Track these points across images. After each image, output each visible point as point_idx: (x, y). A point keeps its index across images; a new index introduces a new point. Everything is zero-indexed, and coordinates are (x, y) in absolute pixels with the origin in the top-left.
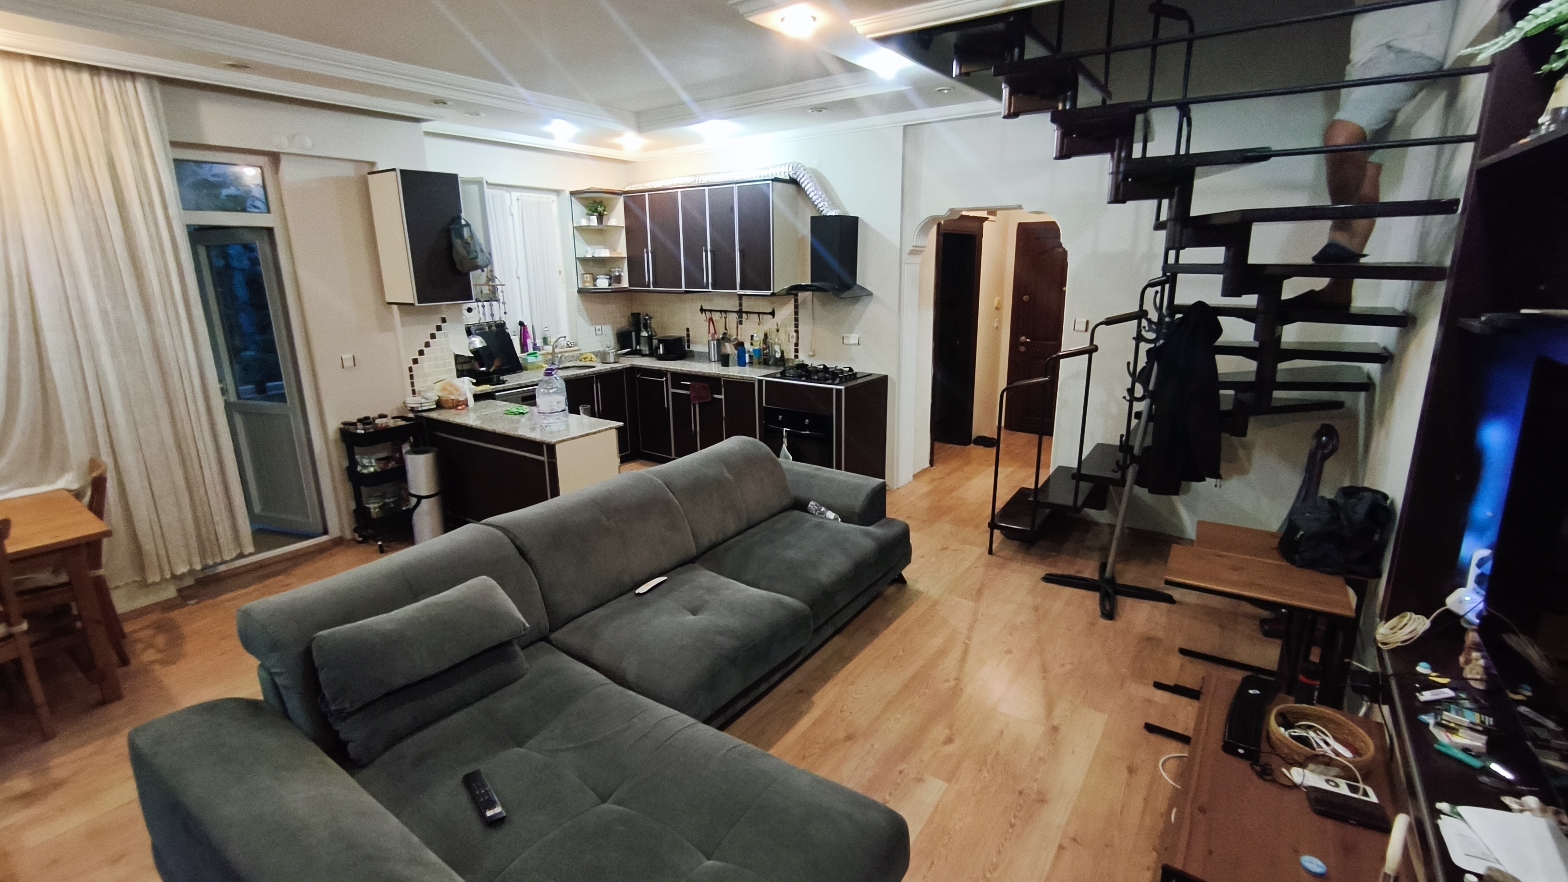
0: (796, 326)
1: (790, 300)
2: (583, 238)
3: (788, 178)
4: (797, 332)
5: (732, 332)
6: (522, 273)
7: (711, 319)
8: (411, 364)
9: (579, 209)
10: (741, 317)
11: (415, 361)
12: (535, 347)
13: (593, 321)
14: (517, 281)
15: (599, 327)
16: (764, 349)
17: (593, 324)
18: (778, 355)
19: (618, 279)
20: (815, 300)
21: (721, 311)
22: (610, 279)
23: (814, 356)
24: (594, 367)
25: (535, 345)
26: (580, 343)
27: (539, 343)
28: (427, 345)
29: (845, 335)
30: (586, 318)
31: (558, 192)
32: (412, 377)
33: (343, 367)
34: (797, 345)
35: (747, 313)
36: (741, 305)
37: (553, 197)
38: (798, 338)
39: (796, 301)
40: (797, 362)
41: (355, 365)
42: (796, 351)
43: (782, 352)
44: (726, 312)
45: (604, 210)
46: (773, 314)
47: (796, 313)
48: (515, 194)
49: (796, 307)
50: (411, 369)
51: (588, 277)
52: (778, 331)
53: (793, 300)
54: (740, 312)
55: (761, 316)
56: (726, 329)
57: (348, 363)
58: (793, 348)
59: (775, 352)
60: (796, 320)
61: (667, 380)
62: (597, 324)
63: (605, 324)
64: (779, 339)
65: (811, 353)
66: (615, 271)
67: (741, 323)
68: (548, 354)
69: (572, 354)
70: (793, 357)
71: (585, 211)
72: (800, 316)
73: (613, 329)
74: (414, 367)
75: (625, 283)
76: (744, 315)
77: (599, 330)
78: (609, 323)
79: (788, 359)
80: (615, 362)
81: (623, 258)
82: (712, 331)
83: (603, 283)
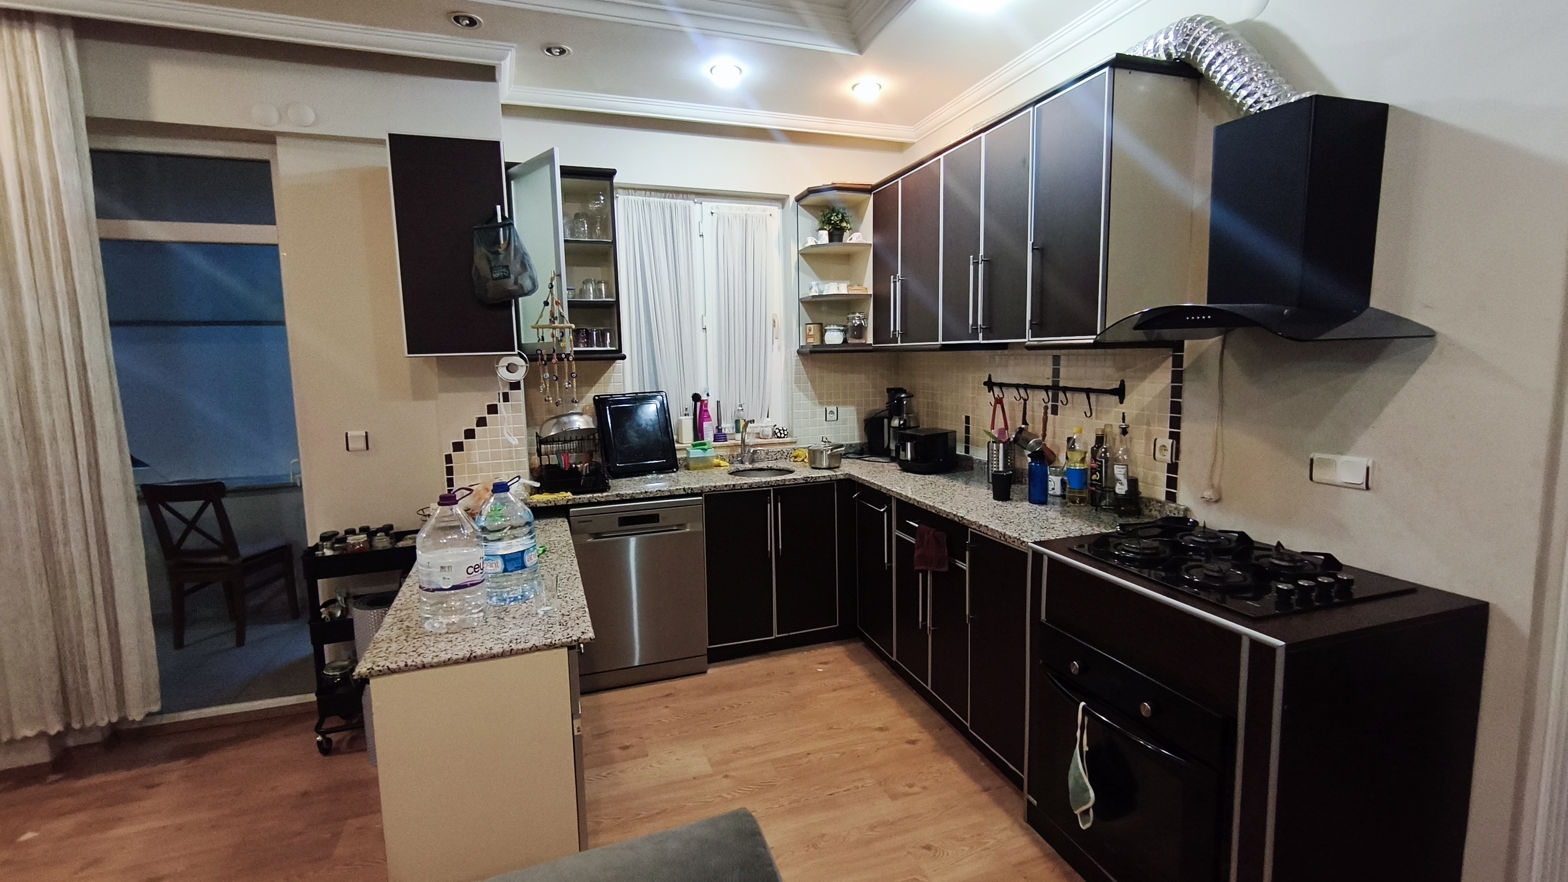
0: (1175, 423)
1: (1166, 358)
2: (813, 269)
3: (1164, 58)
4: (1175, 437)
5: (1035, 427)
6: (711, 322)
7: (999, 401)
8: (450, 451)
9: (808, 222)
10: (1055, 399)
11: (458, 447)
12: (719, 436)
13: (822, 398)
14: (702, 334)
15: (834, 409)
16: (1093, 471)
17: (821, 404)
18: (1121, 489)
19: (860, 331)
20: (1229, 361)
21: (1017, 386)
22: (845, 331)
23: (1217, 501)
24: (792, 472)
25: (719, 429)
26: (796, 432)
27: (728, 427)
28: (482, 422)
29: (1316, 456)
30: (811, 392)
31: (781, 200)
32: (450, 471)
33: (348, 449)
34: (1173, 468)
35: (1065, 389)
36: (1056, 373)
37: (775, 210)
38: (1177, 452)
39: (1178, 362)
40: (1170, 510)
41: (367, 448)
42: (1172, 483)
43: (1133, 483)
44: (1026, 387)
45: (841, 221)
46: (1120, 393)
47: (1176, 392)
48: (709, 205)
49: (1177, 377)
50: (449, 458)
51: (814, 329)
52: (1124, 431)
53: (1170, 361)
54: (1055, 389)
55: (1093, 397)
56: (1025, 422)
57: (357, 444)
58: (1163, 476)
59: (1115, 480)
60: (1176, 408)
61: (889, 511)
62: (829, 404)
63: (845, 404)
64: (1127, 451)
65: (1208, 494)
66: (854, 318)
67: (1055, 411)
68: (736, 445)
69: (779, 448)
70: (1162, 497)
71: (816, 223)
72: (1188, 400)
73: (858, 413)
74: (455, 455)
75: (870, 340)
76: (1061, 396)
77: (832, 412)
78: (852, 404)
79: (1150, 500)
80: (829, 468)
81: (864, 298)
82: (1000, 423)
83: (834, 337)
